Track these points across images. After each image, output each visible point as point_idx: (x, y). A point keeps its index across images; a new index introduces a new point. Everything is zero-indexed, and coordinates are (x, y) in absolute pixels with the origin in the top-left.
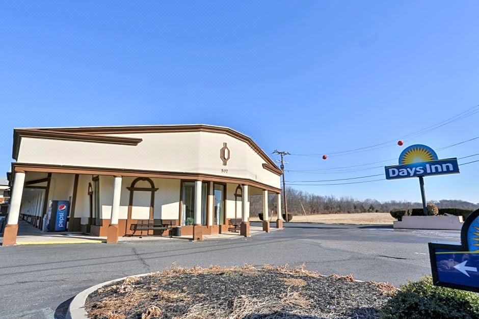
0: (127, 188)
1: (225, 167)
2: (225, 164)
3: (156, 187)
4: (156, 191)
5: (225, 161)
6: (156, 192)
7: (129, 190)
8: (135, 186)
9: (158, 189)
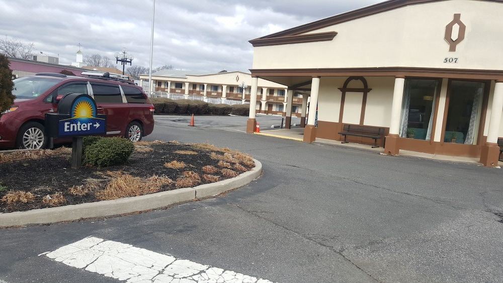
0: (339, 89)
1: (452, 55)
2: (452, 49)
3: (369, 87)
4: (369, 92)
5: (453, 45)
6: (368, 94)
7: (341, 91)
8: (347, 87)
9: (371, 89)
